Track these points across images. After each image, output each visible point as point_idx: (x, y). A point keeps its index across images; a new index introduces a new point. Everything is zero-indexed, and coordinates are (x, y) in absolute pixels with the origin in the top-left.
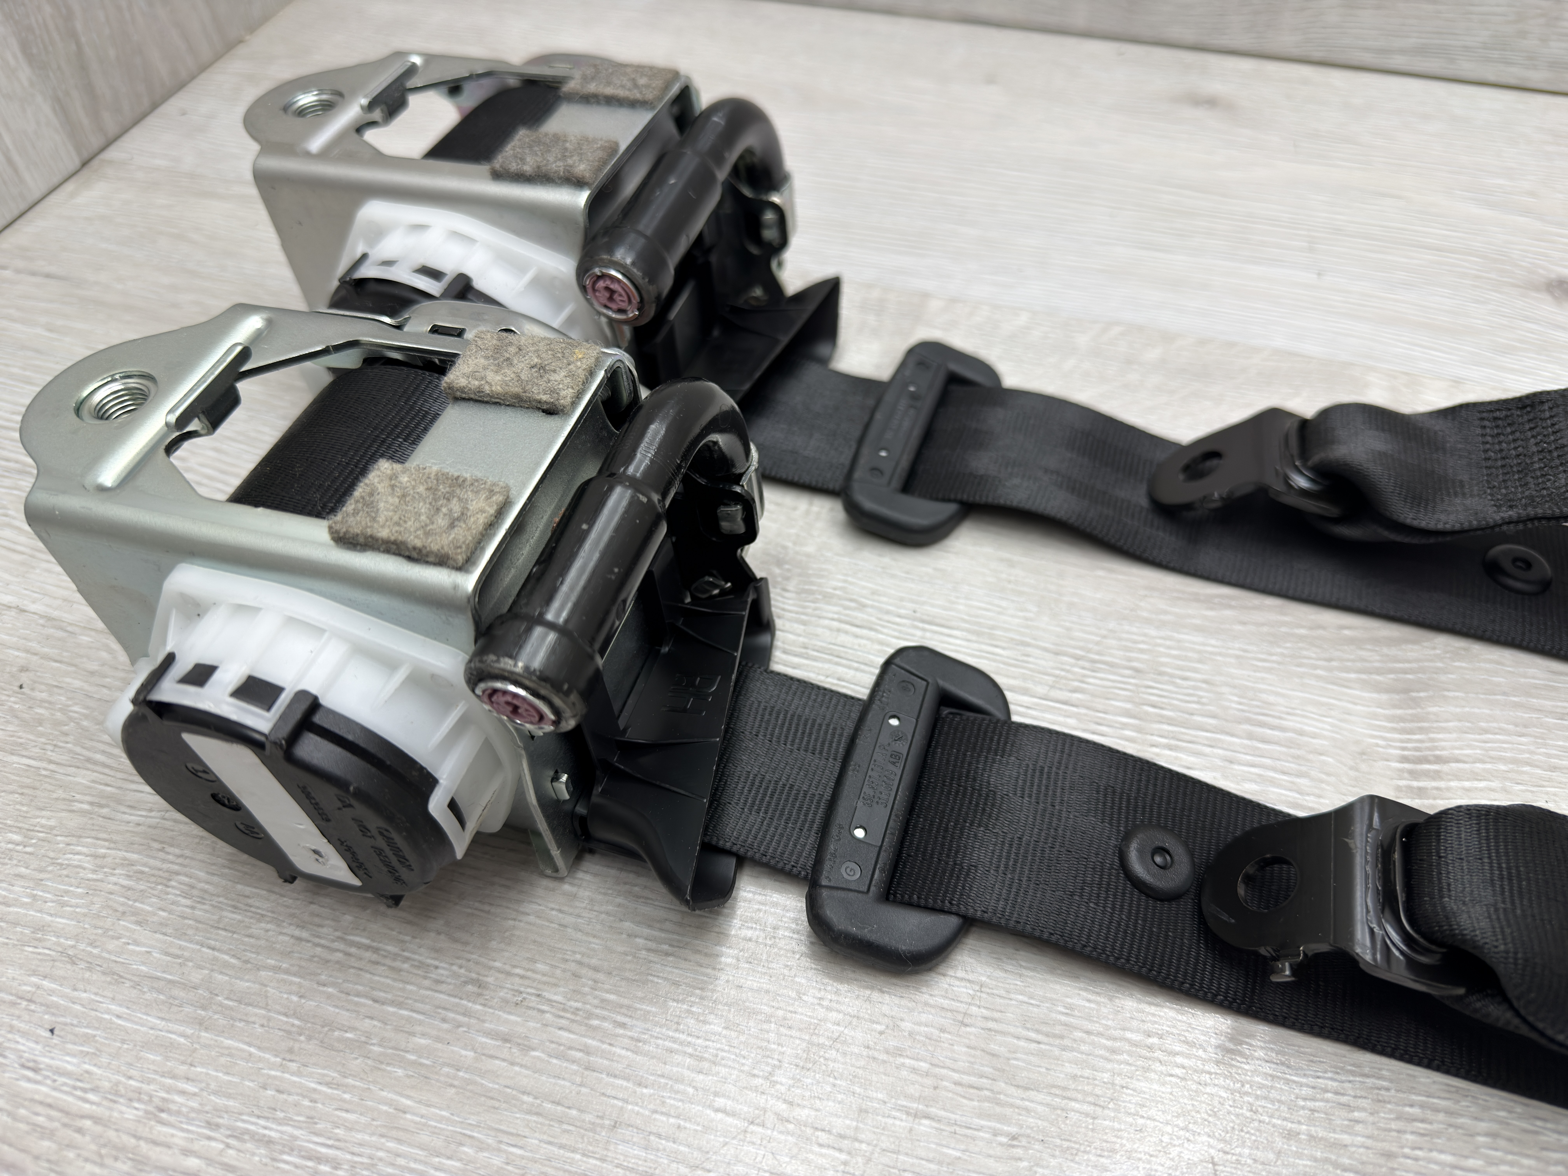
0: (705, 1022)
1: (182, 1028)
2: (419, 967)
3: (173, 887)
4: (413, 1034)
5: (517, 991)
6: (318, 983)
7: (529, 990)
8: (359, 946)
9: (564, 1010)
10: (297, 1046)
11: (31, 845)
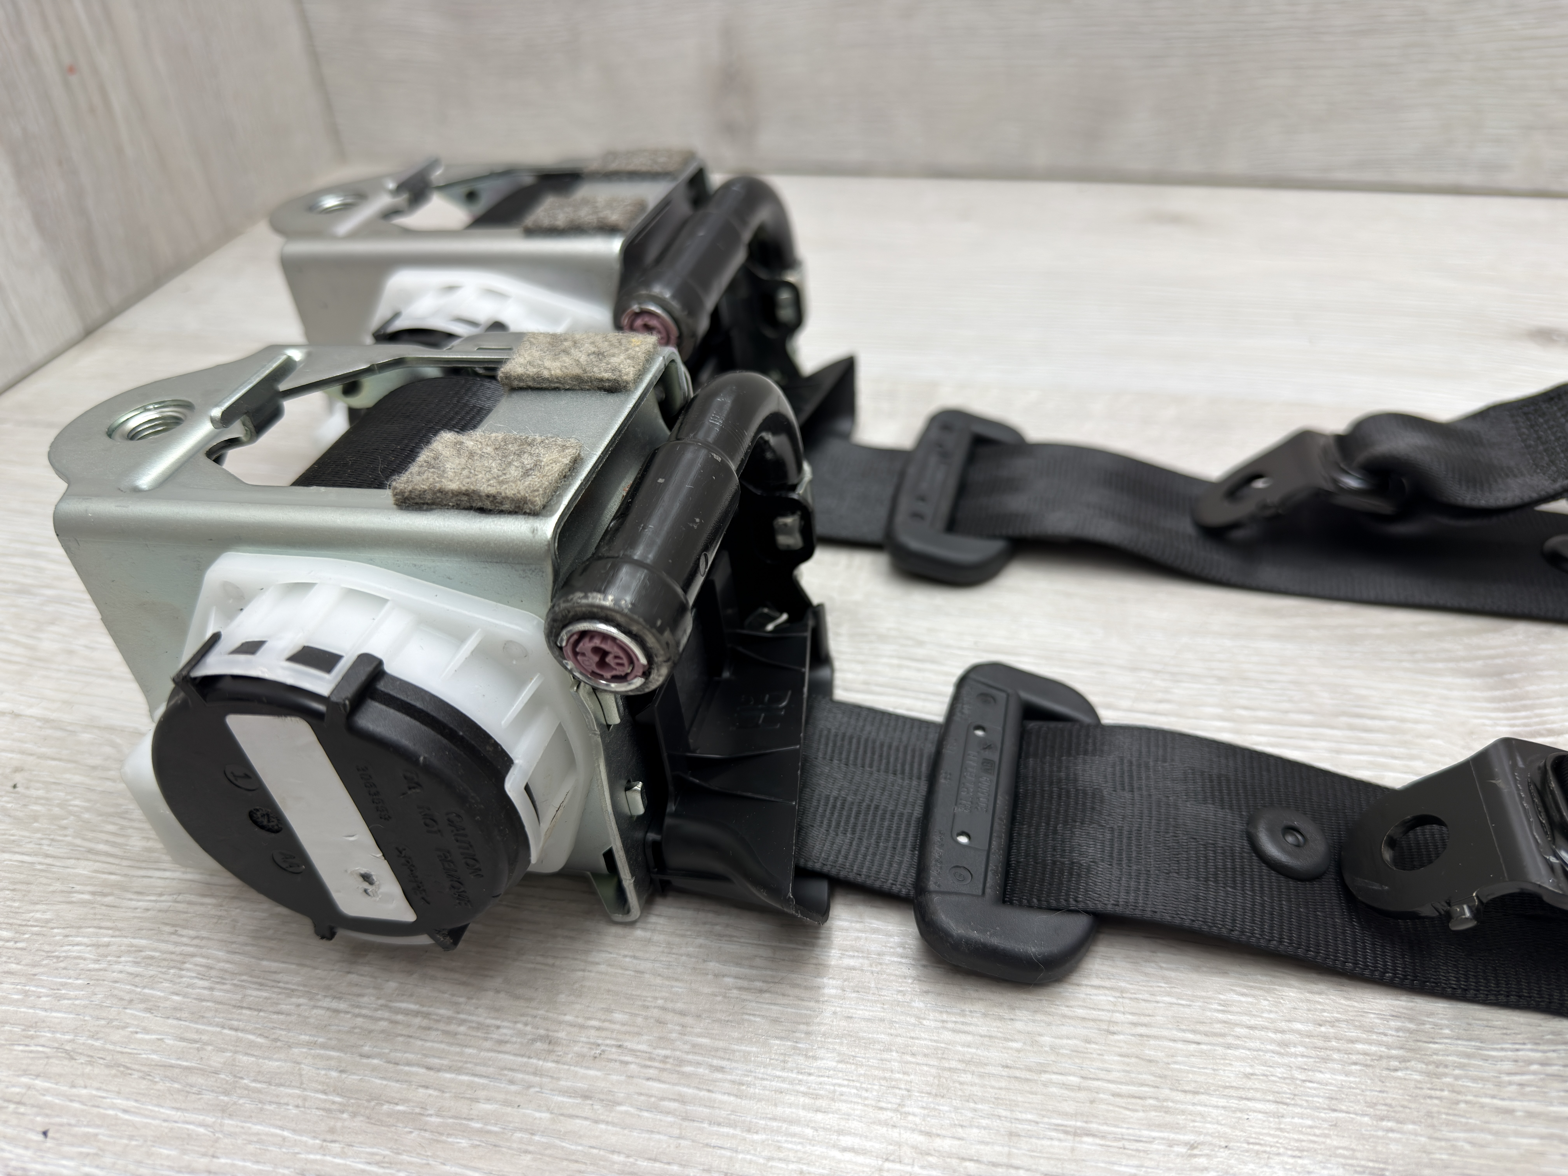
0: (815, 1058)
1: (201, 1117)
2: (478, 1029)
3: (188, 970)
4: (476, 1100)
5: (593, 1044)
6: (362, 1056)
7: (608, 1042)
8: (407, 1012)
9: (651, 1059)
10: (339, 1124)
11: (23, 941)
